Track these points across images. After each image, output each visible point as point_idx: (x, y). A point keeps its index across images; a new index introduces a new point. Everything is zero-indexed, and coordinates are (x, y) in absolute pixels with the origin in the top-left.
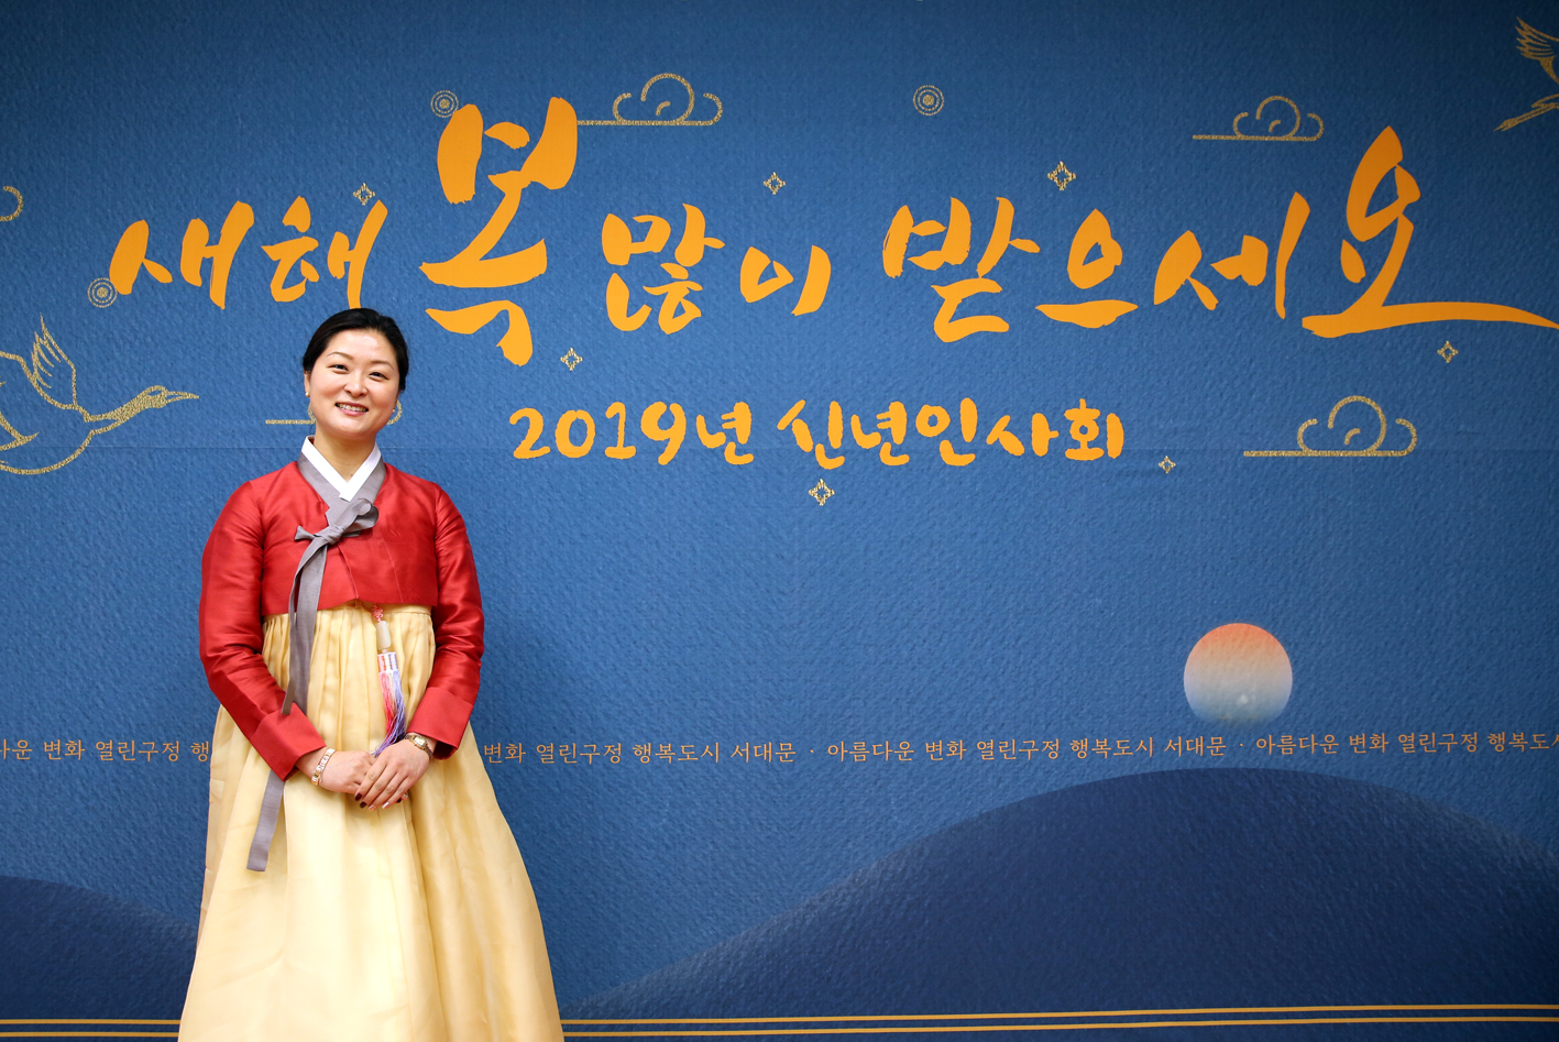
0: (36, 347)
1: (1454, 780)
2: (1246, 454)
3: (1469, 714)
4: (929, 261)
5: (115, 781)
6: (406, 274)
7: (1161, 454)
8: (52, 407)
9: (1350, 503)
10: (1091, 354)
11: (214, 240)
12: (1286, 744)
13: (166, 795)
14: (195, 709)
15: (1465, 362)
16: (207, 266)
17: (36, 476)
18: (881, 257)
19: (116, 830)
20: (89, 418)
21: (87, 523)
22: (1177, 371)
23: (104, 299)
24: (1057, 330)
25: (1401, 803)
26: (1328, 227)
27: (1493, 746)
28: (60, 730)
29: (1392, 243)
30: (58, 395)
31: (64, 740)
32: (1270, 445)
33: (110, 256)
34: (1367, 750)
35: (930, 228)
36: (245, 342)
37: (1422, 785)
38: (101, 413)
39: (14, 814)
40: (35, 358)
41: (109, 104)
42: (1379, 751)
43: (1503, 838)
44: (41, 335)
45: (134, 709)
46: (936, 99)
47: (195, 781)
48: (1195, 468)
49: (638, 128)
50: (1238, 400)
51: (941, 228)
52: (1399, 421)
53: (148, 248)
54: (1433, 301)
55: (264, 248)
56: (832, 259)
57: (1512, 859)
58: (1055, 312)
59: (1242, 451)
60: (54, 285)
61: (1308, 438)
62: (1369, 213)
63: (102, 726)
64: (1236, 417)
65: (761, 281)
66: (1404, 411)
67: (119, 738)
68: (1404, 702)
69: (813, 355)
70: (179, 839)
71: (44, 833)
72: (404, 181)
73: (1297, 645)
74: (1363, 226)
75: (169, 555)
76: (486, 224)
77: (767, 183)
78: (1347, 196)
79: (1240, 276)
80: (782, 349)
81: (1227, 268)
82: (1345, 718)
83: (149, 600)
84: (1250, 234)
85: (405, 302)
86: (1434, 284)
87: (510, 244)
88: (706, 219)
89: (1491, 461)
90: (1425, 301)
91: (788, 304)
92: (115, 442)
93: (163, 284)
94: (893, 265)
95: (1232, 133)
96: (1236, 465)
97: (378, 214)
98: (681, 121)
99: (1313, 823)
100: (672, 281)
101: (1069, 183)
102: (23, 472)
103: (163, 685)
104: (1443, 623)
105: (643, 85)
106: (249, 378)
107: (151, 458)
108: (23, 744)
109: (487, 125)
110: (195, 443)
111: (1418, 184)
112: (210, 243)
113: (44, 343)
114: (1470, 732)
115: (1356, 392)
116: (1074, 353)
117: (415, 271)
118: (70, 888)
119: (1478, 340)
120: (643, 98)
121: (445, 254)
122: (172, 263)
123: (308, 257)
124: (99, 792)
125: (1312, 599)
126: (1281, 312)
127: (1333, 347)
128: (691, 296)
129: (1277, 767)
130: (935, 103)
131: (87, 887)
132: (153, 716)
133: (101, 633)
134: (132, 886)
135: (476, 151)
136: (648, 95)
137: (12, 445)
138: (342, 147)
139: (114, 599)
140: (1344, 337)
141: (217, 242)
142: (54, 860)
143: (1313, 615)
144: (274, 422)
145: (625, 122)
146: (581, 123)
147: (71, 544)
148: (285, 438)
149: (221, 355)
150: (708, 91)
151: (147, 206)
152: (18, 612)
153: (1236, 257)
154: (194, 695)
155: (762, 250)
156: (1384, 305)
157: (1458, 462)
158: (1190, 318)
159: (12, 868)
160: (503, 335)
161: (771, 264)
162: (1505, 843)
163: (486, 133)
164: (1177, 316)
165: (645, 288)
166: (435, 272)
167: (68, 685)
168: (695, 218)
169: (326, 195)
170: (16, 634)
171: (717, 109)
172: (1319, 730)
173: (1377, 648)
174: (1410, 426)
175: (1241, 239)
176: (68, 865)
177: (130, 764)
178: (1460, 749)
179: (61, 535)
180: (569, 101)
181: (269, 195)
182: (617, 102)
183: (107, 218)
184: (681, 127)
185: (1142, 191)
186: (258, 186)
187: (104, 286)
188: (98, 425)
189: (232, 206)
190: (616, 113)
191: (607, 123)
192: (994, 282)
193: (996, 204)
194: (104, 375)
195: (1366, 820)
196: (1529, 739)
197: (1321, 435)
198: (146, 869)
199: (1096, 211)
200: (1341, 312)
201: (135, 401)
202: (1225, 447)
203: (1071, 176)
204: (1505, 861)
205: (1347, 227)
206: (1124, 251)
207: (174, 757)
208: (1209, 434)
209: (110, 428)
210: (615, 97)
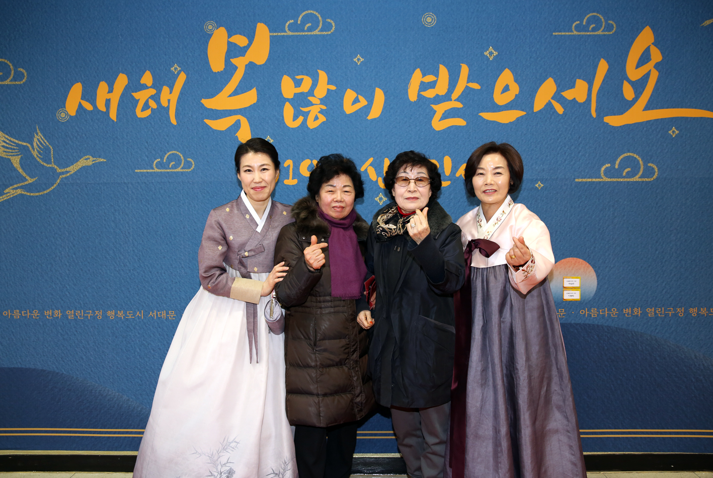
0: (35, 140)
1: (672, 329)
2: (577, 180)
3: (680, 299)
4: (430, 94)
5: (75, 327)
6: (195, 104)
7: (536, 181)
8: (43, 166)
9: (625, 202)
10: (504, 135)
11: (111, 91)
12: (594, 312)
13: (96, 333)
14: (108, 297)
15: (682, 137)
16: (108, 102)
17: (37, 196)
18: (407, 92)
19: (76, 349)
20: (59, 170)
21: (60, 216)
22: (544, 142)
23: (63, 118)
24: (488, 124)
25: (647, 339)
26: (617, 74)
27: (692, 314)
28: (51, 306)
29: (648, 82)
30: (46, 160)
31: (53, 310)
32: (588, 176)
33: (66, 98)
34: (632, 315)
35: (430, 78)
36: (125, 136)
37: (657, 331)
38: (64, 168)
39: (33, 341)
40: (35, 144)
41: (62, 31)
42: (637, 316)
43: (695, 355)
44: (37, 134)
45: (82, 297)
46: (432, 19)
47: (109, 327)
48: (552, 187)
49: (297, 36)
50: (573, 155)
51: (435, 79)
52: (650, 165)
53: (82, 95)
54: (667, 108)
55: (132, 94)
56: (385, 93)
57: (699, 365)
58: (488, 116)
59: (574, 179)
60: (42, 112)
61: (606, 173)
62: (637, 67)
63: (69, 304)
64: (572, 163)
65: (353, 104)
66: (652, 160)
67: (76, 309)
68: (649, 294)
69: (377, 137)
70: (103, 352)
71: (46, 350)
72: (193, 62)
73: (599, 267)
74: (634, 74)
75: (95, 230)
76: (230, 81)
77: (355, 60)
78: (627, 60)
79: (575, 98)
80: (363, 135)
81: (568, 95)
82: (621, 301)
83: (88, 250)
84: (579, 79)
85: (195, 116)
86: (668, 100)
87: (241, 89)
88: (328, 77)
89: (693, 183)
90: (663, 108)
91: (365, 114)
92: (71, 181)
93: (89, 111)
94: (413, 96)
95: (572, 31)
96: (571, 185)
97: (182, 78)
98: (316, 32)
99: (606, 348)
100: (313, 105)
101: (494, 57)
102: (32, 194)
103: (94, 286)
104: (669, 258)
105: (299, 16)
106: (128, 152)
107: (86, 188)
108: (36, 312)
109: (230, 36)
110: (105, 181)
111: (662, 53)
112: (109, 92)
113: (38, 137)
114: (681, 307)
115: (629, 151)
116: (496, 135)
117: (199, 103)
118: (58, 373)
119: (689, 126)
120: (299, 22)
121: (212, 95)
122: (93, 101)
123: (152, 97)
124: (68, 332)
125: (607, 247)
126: (594, 114)
127: (618, 130)
128: (321, 112)
129: (590, 323)
130: (432, 21)
131: (65, 373)
132: (90, 299)
133: (67, 264)
134: (84, 372)
135: (225, 48)
136: (301, 21)
137: (26, 183)
138: (165, 48)
139: (72, 249)
140: (624, 126)
141: (112, 92)
142: (50, 361)
143: (607, 254)
144: (139, 171)
145: (291, 33)
146: (271, 34)
147: (53, 226)
148: (144, 178)
149: (115, 142)
150: (328, 18)
151: (81, 76)
152: (32, 255)
153: (573, 90)
154: (108, 290)
155: (353, 90)
156: (643, 110)
157: (677, 183)
158: (551, 118)
159: (33, 364)
160: (238, 130)
161: (357, 97)
162: (696, 358)
163: (229, 40)
164: (544, 117)
165: (301, 108)
166: (208, 103)
167: (54, 286)
168: (323, 76)
169: (159, 70)
170: (31, 265)
171: (332, 26)
172: (609, 306)
173: (637, 269)
174: (655, 167)
175: (575, 81)
176: (56, 363)
177: (81, 320)
178: (675, 315)
179: (49, 221)
180: (265, 24)
181: (134, 70)
182: (287, 24)
183: (64, 82)
184: (316, 35)
185: (528, 59)
186: (129, 66)
187: (64, 112)
188: (63, 173)
189: (118, 75)
190: (287, 29)
191: (283, 34)
192: (459, 103)
193: (460, 67)
194: (65, 151)
195: (631, 347)
196: (709, 311)
197: (612, 171)
198: (89, 365)
199: (507, 70)
200: (622, 114)
201: (79, 163)
202: (567, 177)
203: (495, 53)
204: (695, 365)
205: (626, 74)
206: (520, 87)
207: (100, 317)
208: (559, 171)
209: (68, 175)
210: (287, 22)
